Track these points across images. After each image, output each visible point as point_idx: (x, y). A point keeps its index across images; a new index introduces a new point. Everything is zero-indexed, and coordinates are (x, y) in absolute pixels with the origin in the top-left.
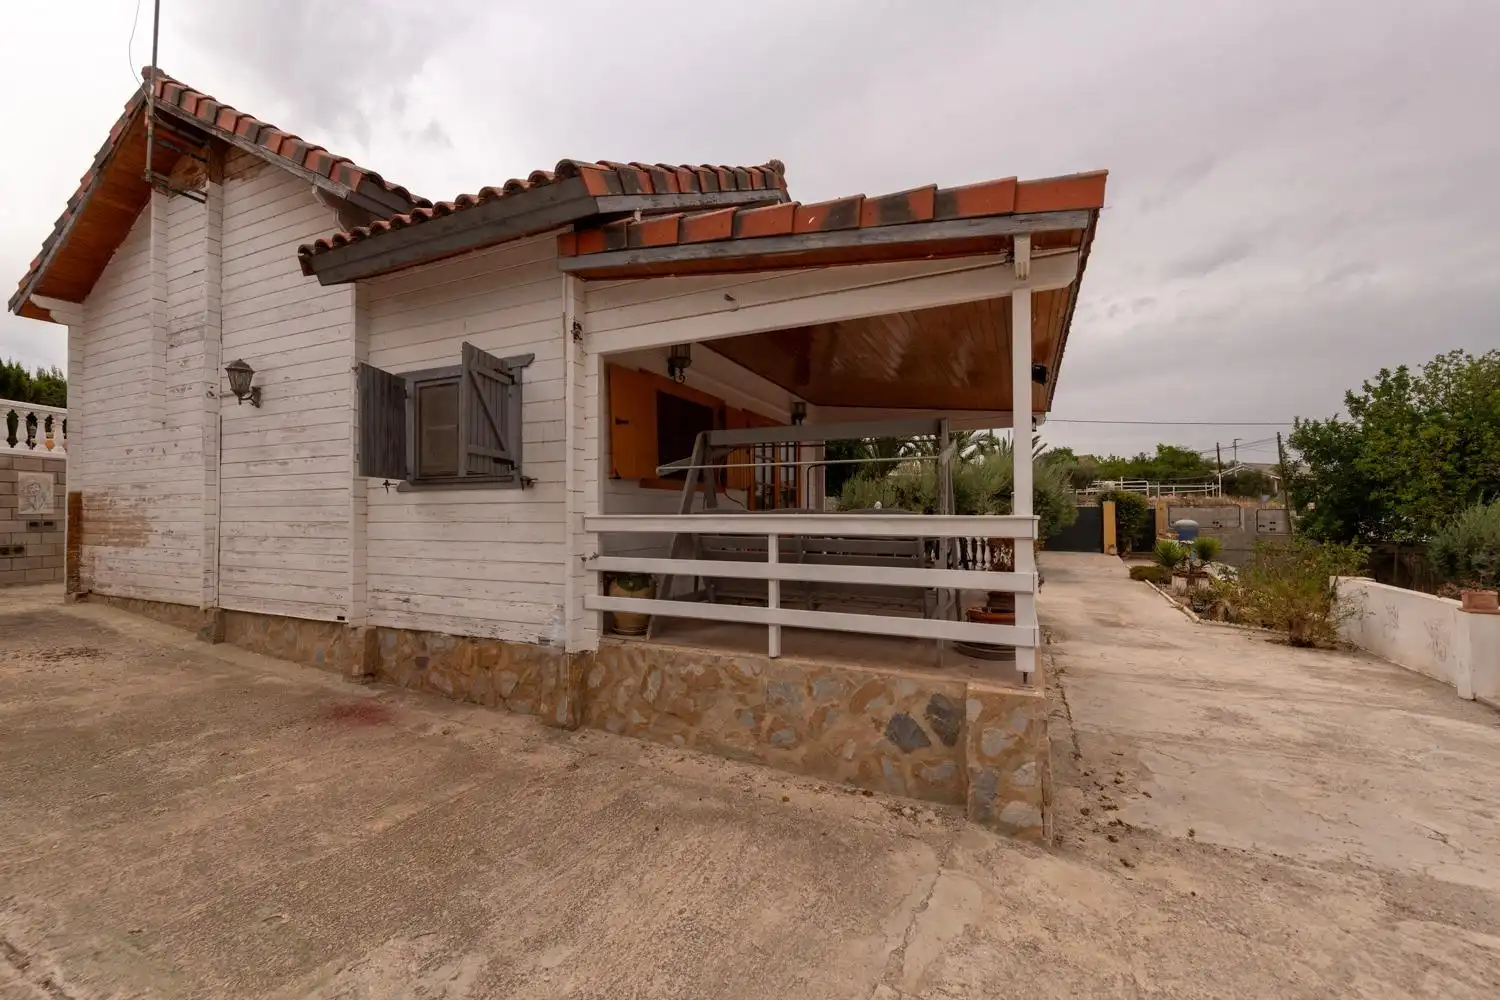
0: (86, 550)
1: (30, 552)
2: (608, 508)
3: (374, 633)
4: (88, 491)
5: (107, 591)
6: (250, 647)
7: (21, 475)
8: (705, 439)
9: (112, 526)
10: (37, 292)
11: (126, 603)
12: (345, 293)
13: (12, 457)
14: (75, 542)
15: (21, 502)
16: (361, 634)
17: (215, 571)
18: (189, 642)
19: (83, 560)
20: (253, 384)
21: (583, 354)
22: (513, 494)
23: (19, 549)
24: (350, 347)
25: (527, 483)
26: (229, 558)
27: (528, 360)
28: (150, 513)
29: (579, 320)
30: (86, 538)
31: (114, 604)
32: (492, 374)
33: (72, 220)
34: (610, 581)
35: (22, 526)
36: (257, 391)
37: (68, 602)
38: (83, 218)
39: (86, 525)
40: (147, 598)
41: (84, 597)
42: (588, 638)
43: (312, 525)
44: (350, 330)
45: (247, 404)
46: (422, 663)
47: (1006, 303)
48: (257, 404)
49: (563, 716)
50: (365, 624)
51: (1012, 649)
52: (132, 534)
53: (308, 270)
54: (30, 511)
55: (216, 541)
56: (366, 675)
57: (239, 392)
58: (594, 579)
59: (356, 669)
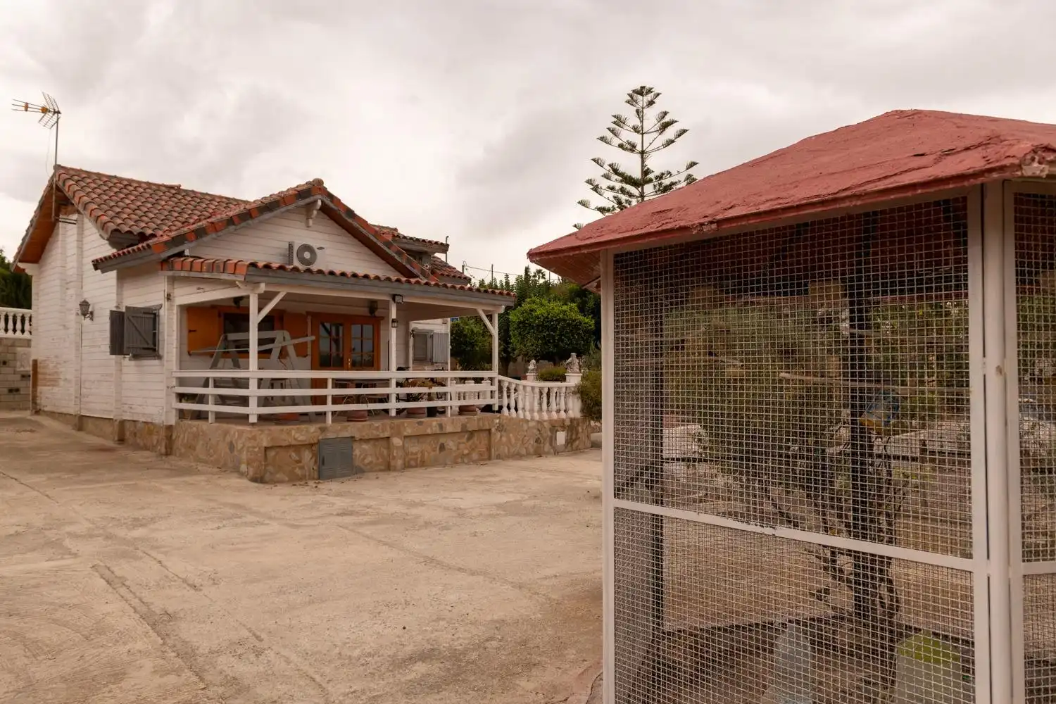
0: (40, 389)
1: (22, 392)
2: (181, 367)
3: (122, 422)
4: (40, 358)
5: (46, 409)
6: (89, 433)
7: (19, 349)
8: (226, 338)
9: (48, 377)
10: (20, 261)
11: (52, 415)
12: (113, 274)
13: (15, 340)
14: (35, 385)
15: (18, 364)
16: (117, 423)
17: (79, 397)
18: (68, 429)
19: (38, 394)
20: (90, 310)
21: (172, 306)
22: (156, 362)
23: (17, 390)
24: (114, 296)
25: (159, 357)
26: (84, 391)
27: (161, 306)
28: (61, 370)
29: (170, 291)
30: (40, 382)
31: (47, 415)
32: (141, 315)
33: (31, 230)
34: (182, 397)
35: (18, 377)
36: (92, 313)
37: (32, 415)
38: (36, 228)
39: (40, 376)
40: (59, 411)
41: (38, 412)
42: (172, 420)
43: (107, 375)
44: (114, 290)
45: (88, 320)
46: (135, 434)
47: (248, 297)
48: (92, 319)
49: (163, 450)
50: (119, 418)
51: (248, 415)
52: (54, 382)
53: (96, 268)
54: (22, 369)
55: (80, 384)
56: (119, 440)
57: (84, 314)
58: (174, 395)
59: (116, 439)
